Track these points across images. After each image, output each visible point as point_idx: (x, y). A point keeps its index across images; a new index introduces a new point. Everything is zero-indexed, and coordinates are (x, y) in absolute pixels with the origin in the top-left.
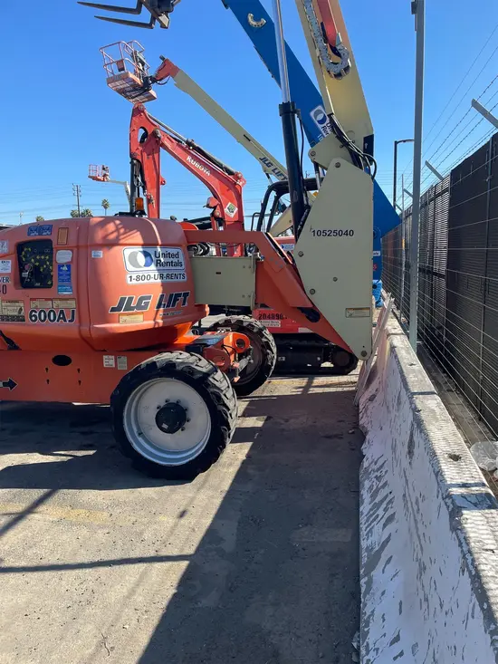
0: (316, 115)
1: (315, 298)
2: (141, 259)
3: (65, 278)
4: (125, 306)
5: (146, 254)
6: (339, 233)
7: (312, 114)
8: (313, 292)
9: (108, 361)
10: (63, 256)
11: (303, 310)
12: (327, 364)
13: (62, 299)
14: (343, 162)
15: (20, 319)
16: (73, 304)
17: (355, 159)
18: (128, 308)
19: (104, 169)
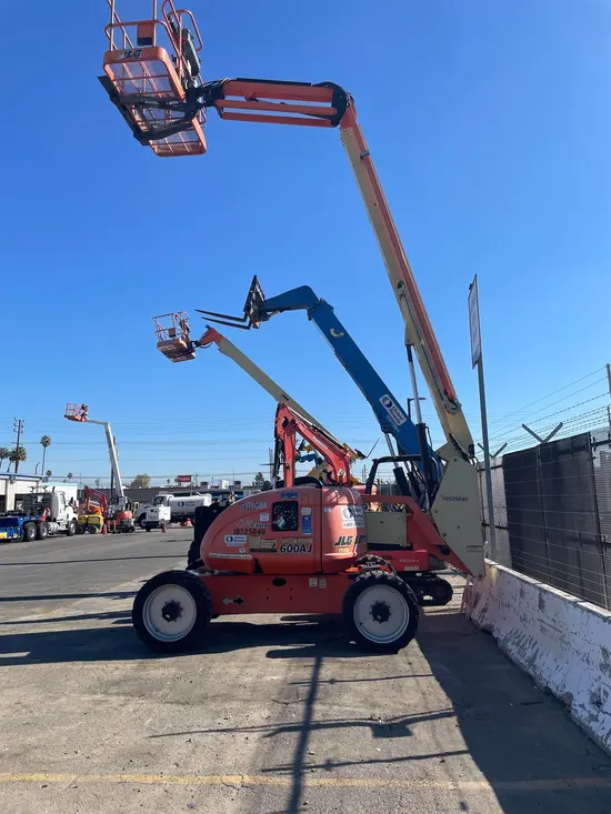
0: (384, 400)
1: (446, 539)
2: (348, 513)
3: (307, 524)
4: (342, 542)
5: (350, 510)
6: (458, 499)
7: (381, 400)
8: (445, 535)
9: (313, 582)
10: (306, 511)
11: (440, 546)
12: (427, 598)
13: (306, 537)
14: (457, 457)
15: (273, 551)
16: (311, 541)
17: (465, 457)
18: (343, 543)
19: (83, 408)
